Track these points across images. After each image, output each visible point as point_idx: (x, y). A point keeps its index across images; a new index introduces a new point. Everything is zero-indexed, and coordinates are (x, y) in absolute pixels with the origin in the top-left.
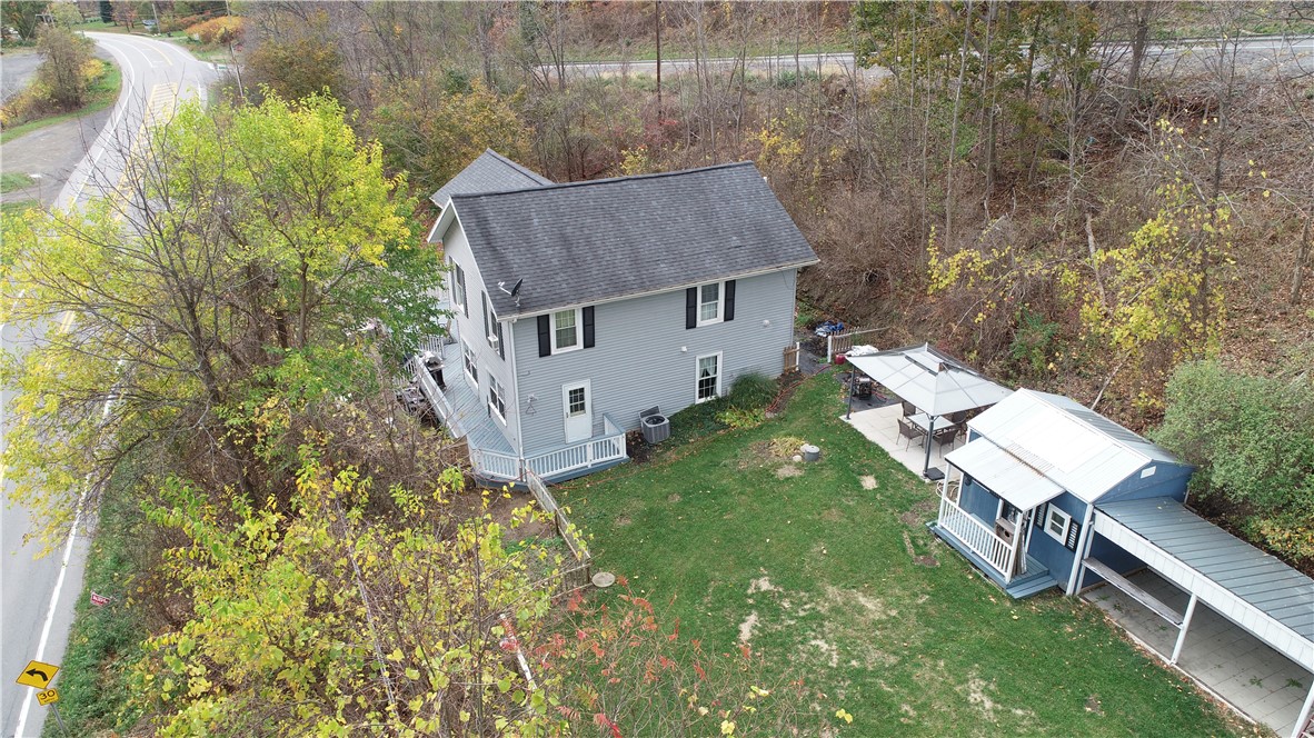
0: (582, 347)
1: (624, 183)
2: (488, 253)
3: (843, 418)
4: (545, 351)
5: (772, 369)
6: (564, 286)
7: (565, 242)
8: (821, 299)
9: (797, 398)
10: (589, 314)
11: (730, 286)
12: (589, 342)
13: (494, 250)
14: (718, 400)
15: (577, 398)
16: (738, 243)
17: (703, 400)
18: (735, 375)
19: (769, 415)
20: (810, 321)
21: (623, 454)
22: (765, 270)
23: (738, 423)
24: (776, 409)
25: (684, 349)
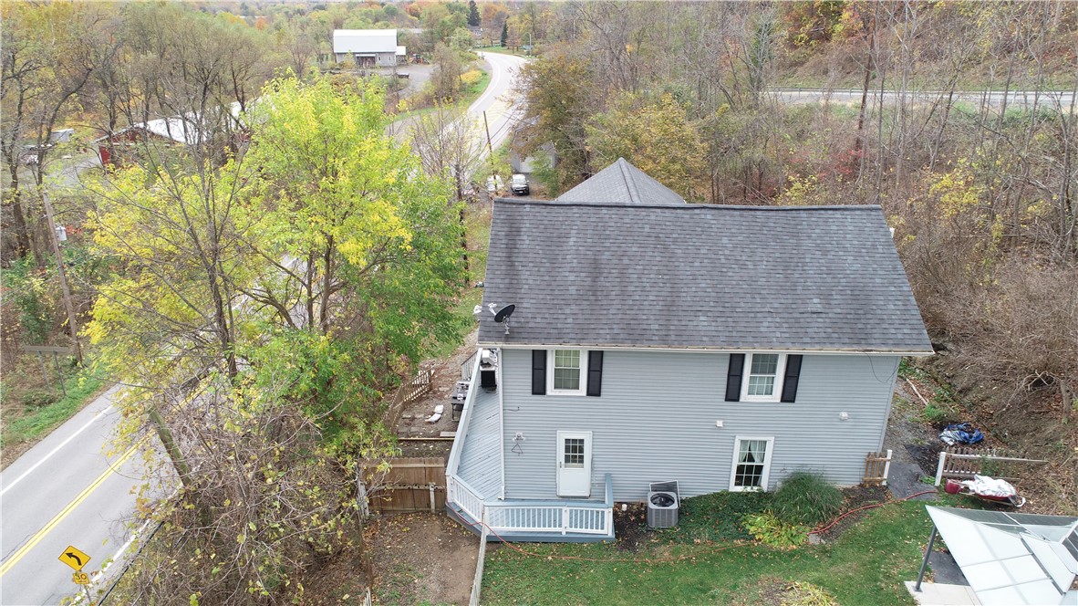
0: (584, 393)
1: (697, 211)
2: (503, 268)
3: (910, 585)
4: (539, 388)
5: (846, 475)
6: (570, 320)
7: (595, 269)
8: (965, 391)
9: (861, 527)
10: (596, 360)
11: (795, 363)
12: (594, 390)
13: (511, 265)
14: (761, 495)
15: (574, 451)
16: (819, 308)
17: (740, 489)
18: (790, 470)
19: (814, 540)
20: (940, 417)
21: (608, 530)
22: (844, 351)
23: (766, 537)
24: (828, 533)
25: (720, 424)
